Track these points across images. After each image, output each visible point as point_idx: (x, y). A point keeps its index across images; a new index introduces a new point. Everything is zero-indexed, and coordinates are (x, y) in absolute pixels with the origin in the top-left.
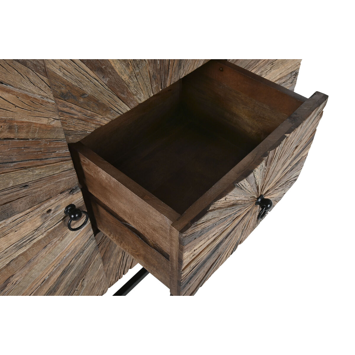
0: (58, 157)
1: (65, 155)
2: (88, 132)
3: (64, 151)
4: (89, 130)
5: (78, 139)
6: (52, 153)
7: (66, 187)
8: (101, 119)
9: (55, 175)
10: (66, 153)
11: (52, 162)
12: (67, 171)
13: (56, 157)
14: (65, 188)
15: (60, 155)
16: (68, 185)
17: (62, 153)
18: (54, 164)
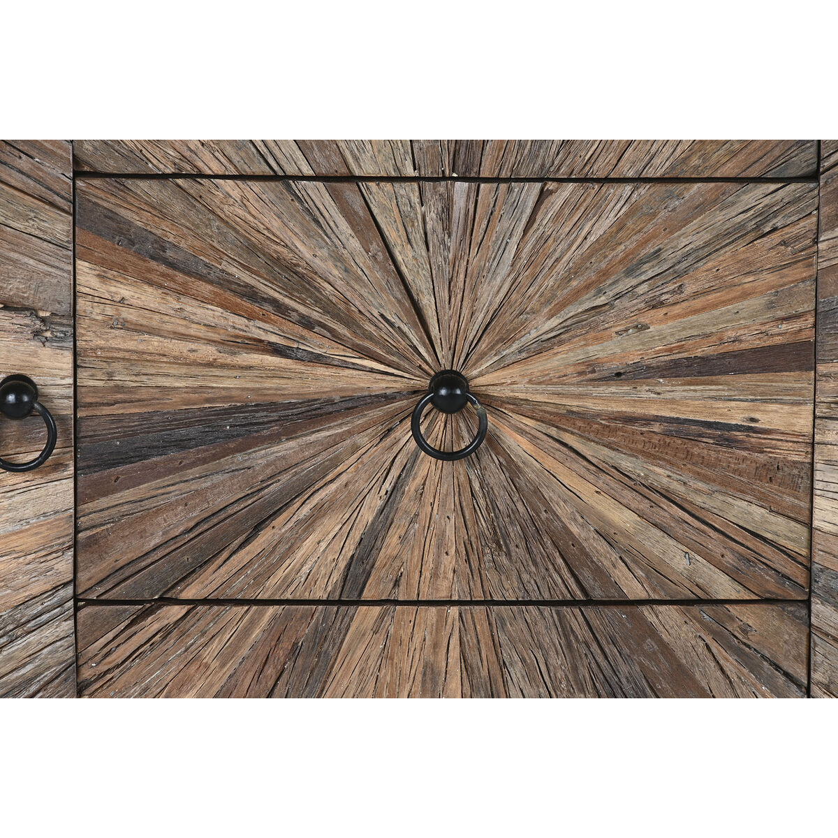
0: (36, 181)
1: (56, 187)
2: (150, 165)
3: (57, 172)
4: (155, 162)
5: (112, 162)
6: (22, 155)
7: (28, 298)
8: (201, 147)
9: (8, 229)
10: (59, 178)
11: (13, 183)
12: (45, 243)
13: (29, 176)
14: (23, 298)
15: (41, 174)
16: (36, 291)
17: (49, 174)
18: (16, 193)
